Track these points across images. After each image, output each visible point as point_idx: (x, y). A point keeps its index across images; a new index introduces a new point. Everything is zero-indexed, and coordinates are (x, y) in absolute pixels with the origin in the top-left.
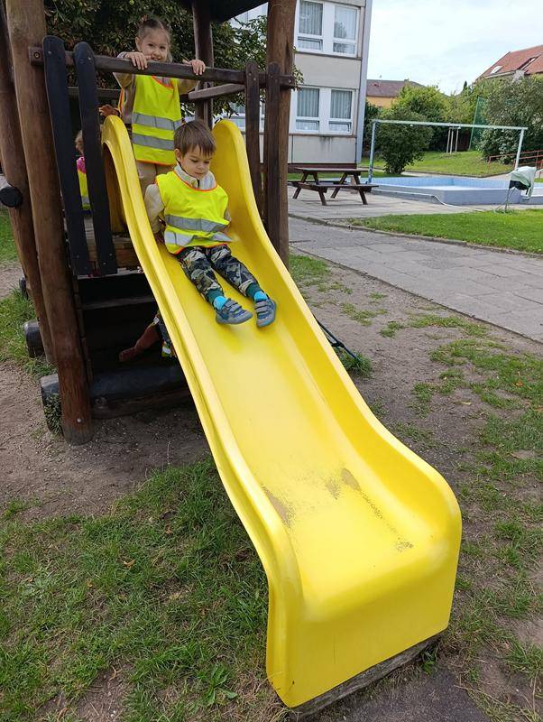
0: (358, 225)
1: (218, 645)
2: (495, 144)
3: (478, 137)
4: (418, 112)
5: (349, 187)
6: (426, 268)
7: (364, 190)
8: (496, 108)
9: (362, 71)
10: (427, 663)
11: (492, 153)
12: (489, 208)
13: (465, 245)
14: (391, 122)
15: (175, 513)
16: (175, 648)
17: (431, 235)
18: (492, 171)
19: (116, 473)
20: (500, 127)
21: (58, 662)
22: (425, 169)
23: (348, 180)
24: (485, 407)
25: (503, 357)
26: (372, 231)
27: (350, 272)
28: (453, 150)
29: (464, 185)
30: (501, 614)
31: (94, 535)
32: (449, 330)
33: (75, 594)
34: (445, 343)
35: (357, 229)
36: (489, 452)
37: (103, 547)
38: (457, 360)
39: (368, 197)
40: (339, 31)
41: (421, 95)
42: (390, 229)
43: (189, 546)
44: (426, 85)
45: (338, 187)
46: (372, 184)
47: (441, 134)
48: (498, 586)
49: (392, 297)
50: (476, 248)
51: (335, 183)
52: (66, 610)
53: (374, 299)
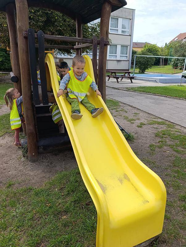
1: (79, 236)
2: (176, 63)
3: (171, 61)
4: (150, 53)
5: (126, 77)
6: (153, 105)
7: (131, 78)
8: (176, 51)
9: (131, 39)
10: (154, 246)
11: (175, 66)
12: (175, 84)
13: (166, 97)
14: (141, 56)
15: (65, 188)
16: (64, 236)
17: (155, 93)
18: (175, 72)
19: (45, 173)
20: (178, 58)
21: (22, 240)
22: (152, 71)
23: (126, 75)
24: (175, 153)
25: (181, 135)
26: (134, 92)
27: (126, 105)
28: (162, 65)
29: (166, 77)
30: (181, 228)
31: (37, 194)
32: (161, 126)
33: (30, 215)
34: (160, 130)
35: (129, 91)
36: (176, 169)
37: (40, 199)
38: (164, 136)
39: (133, 80)
40: (123, 27)
41: (151, 47)
42: (140, 91)
43: (70, 199)
44: (153, 44)
45: (123, 77)
46: (134, 76)
47: (158, 60)
49: (141, 114)
50: (170, 98)
51: (122, 76)
52: (26, 221)
53: (135, 115)
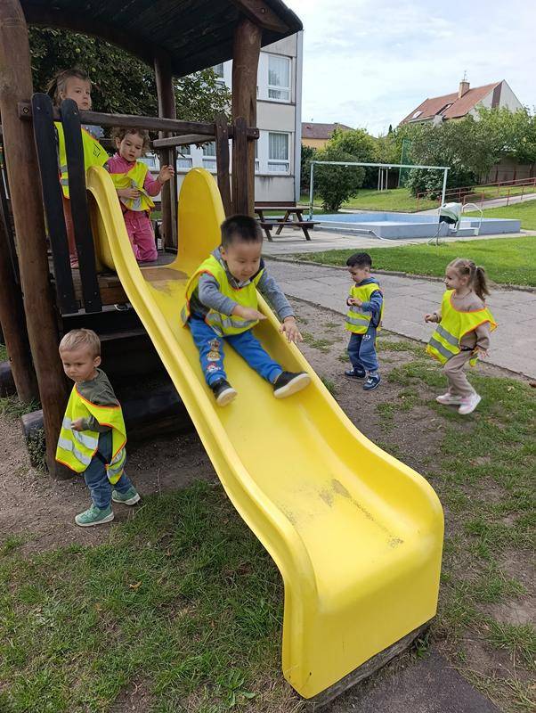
0: (305, 259)
1: (232, 652)
2: (422, 182)
3: (406, 175)
4: (350, 153)
5: (293, 224)
7: (307, 227)
8: (420, 150)
9: (297, 115)
10: (420, 649)
11: (419, 190)
12: (422, 241)
13: (404, 276)
14: (327, 163)
16: (192, 658)
18: (420, 207)
20: (427, 167)
22: (360, 205)
23: (291, 217)
24: (442, 420)
26: (318, 265)
27: (303, 304)
28: (384, 188)
29: (396, 221)
30: (479, 600)
31: (96, 562)
32: (401, 354)
33: (86, 620)
34: (399, 365)
35: (304, 263)
36: (451, 460)
38: (412, 380)
39: (310, 233)
40: (272, 79)
41: (352, 138)
42: (335, 263)
44: (355, 128)
45: (282, 224)
46: (313, 220)
47: (372, 174)
48: (472, 576)
50: (415, 278)
51: (279, 220)
52: (79, 634)
53: (329, 328)
